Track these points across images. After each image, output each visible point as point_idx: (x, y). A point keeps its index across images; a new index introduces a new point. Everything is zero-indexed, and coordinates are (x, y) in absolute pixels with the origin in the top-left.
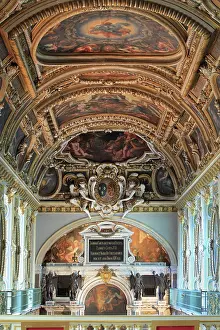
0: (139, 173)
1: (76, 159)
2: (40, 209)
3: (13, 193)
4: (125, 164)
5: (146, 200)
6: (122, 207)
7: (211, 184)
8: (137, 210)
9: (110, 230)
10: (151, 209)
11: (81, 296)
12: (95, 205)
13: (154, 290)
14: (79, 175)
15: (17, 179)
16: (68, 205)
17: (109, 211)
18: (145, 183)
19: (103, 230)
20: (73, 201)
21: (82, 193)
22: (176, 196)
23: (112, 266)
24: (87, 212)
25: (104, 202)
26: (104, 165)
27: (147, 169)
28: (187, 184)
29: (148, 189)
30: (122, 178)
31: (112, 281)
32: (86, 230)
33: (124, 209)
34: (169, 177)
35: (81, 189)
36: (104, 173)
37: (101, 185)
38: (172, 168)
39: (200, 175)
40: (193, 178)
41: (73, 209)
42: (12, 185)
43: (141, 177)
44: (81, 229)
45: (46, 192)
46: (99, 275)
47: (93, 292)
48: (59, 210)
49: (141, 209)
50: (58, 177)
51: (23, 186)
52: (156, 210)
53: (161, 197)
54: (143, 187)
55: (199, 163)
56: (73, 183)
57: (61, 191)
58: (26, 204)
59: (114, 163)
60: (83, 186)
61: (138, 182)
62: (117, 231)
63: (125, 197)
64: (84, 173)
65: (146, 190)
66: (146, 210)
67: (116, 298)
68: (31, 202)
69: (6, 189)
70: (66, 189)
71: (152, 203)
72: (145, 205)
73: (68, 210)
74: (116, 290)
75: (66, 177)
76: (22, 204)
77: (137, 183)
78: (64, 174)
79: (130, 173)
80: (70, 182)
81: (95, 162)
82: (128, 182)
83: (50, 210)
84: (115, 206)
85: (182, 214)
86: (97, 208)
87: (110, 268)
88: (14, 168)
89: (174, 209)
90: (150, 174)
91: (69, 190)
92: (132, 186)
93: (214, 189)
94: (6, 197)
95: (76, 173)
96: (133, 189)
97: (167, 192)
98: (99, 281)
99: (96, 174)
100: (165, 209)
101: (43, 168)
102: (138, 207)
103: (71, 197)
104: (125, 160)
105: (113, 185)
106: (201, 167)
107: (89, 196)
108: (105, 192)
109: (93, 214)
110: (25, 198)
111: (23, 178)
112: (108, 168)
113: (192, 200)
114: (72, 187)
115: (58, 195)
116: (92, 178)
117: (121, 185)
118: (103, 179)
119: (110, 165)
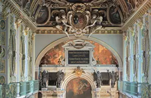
0: (99, 9)
1: (59, 0)
2: (38, 32)
3: (20, 22)
4: (90, 4)
5: (103, 26)
6: (88, 30)
7: (144, 16)
8: (97, 32)
9: (81, 45)
10: (106, 32)
11: (64, 85)
12: (72, 29)
13: (108, 81)
14: (61, 11)
15: (22, 13)
16: (55, 29)
17: (80, 33)
18: (103, 15)
19: (77, 45)
20: (58, 27)
21: (63, 21)
22: (122, 24)
23: (82, 66)
24: (67, 33)
25: (77, 28)
26: (77, 4)
27: (104, 7)
28: (129, 16)
29: (105, 19)
30: (88, 12)
31: (83, 76)
32: (66, 44)
33: (90, 32)
34: (117, 12)
35: (63, 19)
36: (77, 9)
37: (75, 17)
38: (119, 6)
39: (137, 11)
40: (133, 12)
41: (58, 32)
42: (19, 16)
43: (99, 12)
44: (63, 44)
45: (40, 21)
46: (74, 72)
47: (71, 83)
48: (49, 32)
49: (100, 32)
50: (48, 12)
51: (26, 17)
52: (109, 32)
53: (113, 25)
54: (101, 18)
55: (136, 3)
56: (58, 15)
57: (50, 20)
58: (28, 28)
59: (83, 3)
60: (64, 17)
61: (98, 15)
62: (85, 45)
63: (90, 24)
64: (65, 9)
65: (103, 20)
66: (103, 32)
67: (85, 86)
68: (31, 28)
69: (15, 19)
70: (53, 19)
71: (106, 28)
72: (103, 29)
73: (55, 32)
74: (85, 81)
75: (53, 12)
76: (26, 29)
78: (52, 10)
79: (93, 9)
80: (56, 15)
81: (71, 2)
82: (92, 15)
83: (43, 32)
84: (84, 30)
85: (126, 35)
86: (73, 31)
87: (81, 68)
88: (20, 6)
89: (121, 32)
90: (105, 10)
91: (55, 20)
92: (94, 17)
93: (145, 19)
94: (15, 24)
95: (59, 9)
96: (95, 19)
97: (116, 21)
98: (75, 76)
99: (72, 10)
100: (115, 32)
101: (38, 6)
103: (57, 24)
105: (83, 17)
106: (138, 6)
107: (68, 24)
108: (77, 21)
109: (70, 34)
110: (27, 25)
111: (26, 12)
112: (80, 6)
113: (132, 27)
114: (57, 18)
115: (48, 23)
116: (70, 12)
117: (87, 17)
118: (76, 13)
119: (81, 4)
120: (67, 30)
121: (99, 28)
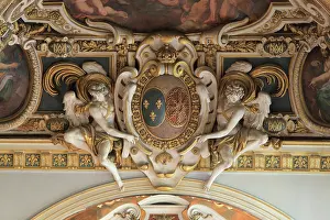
0: (256, 64)
1: (83, 22)
4: (216, 40)
5: (274, 138)
6: (206, 154)
8: (248, 164)
9: (174, 219)
10: (288, 162)
12: (134, 150)
14: (89, 67)
16: (57, 148)
17: (170, 165)
18: (272, 90)
20: (73, 138)
21: (97, 114)
24: (112, 167)
25: (156, 143)
26: (156, 41)
27: (278, 51)
30: (205, 75)
37: (149, 96)
41: (72, 160)
43: (259, 72)
48: (35, 161)
49: (259, 162)
50: (30, 73)
52: (301, 165)
53: (317, 131)
54: (264, 101)
56: (72, 88)
57: (40, 110)
59: (183, 34)
60: (100, 97)
61: (252, 87)
63: (215, 128)
64: (104, 62)
65: (273, 110)
66: (274, 165)
70: (53, 105)
71: (287, 146)
72: (271, 150)
73: (61, 162)
75: (52, 71)
77: (247, 92)
78: (48, 64)
79: (228, 62)
80: (64, 87)
82: (223, 86)
84: (188, 155)
86: (138, 157)
90: (284, 65)
91: (61, 109)
92: (235, 98)
95: (80, 62)
96: (237, 106)
99: (137, 65)
102: (251, 156)
103: (67, 127)
104: (215, 26)
105: (184, 95)
107: (117, 126)
108: (159, 113)
109: (128, 172)
112: (169, 50)
114: (70, 99)
115: (30, 122)
116: (125, 75)
117: (204, 96)
118: (154, 78)
119: (174, 41)
120: (112, 154)
121: (257, 145)
